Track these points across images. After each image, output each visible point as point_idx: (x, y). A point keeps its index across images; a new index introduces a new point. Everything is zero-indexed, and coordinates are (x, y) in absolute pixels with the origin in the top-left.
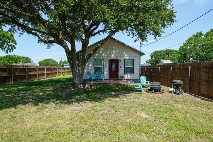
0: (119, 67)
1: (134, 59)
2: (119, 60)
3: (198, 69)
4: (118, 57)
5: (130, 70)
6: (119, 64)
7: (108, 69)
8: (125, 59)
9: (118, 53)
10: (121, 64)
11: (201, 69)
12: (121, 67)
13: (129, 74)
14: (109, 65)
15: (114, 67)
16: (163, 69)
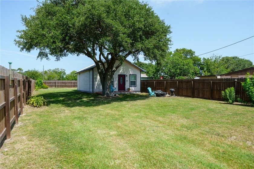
0: (126, 81)
1: (136, 75)
2: (126, 75)
3: (181, 83)
4: (125, 72)
5: (133, 83)
6: (126, 78)
7: (117, 82)
8: (130, 75)
9: (125, 69)
10: (127, 79)
11: (183, 83)
12: (127, 81)
13: (133, 87)
14: (118, 79)
15: (121, 81)
16: (157, 82)
